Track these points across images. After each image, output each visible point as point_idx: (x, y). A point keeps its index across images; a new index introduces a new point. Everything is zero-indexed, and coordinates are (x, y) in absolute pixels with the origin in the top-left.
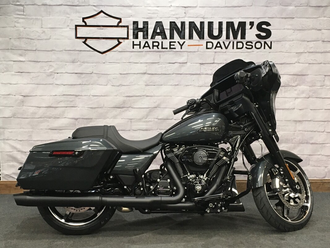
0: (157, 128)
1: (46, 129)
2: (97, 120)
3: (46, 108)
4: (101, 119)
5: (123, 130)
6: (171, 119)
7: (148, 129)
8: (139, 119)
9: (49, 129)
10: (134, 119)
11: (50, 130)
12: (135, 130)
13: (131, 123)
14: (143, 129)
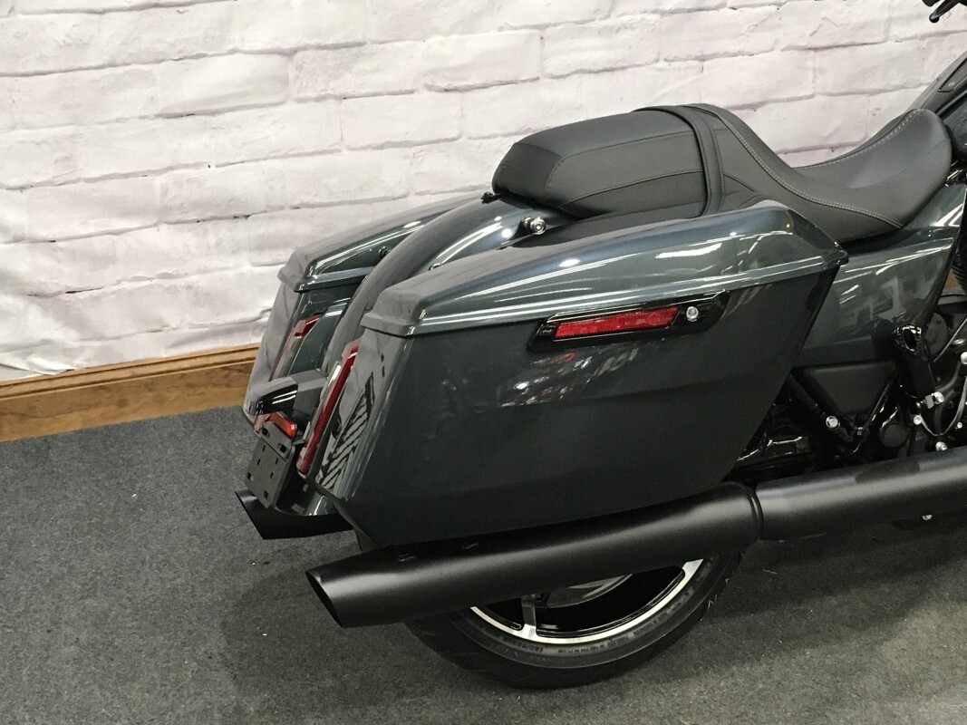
0: (654, 56)
1: (141, 118)
2: (388, 46)
3: (136, 14)
4: (403, 40)
5: (505, 79)
6: (716, 8)
7: (620, 64)
8: (576, 23)
9: (159, 116)
10: (555, 25)
11: (161, 122)
12: (560, 73)
13: (543, 45)
14: (596, 68)
